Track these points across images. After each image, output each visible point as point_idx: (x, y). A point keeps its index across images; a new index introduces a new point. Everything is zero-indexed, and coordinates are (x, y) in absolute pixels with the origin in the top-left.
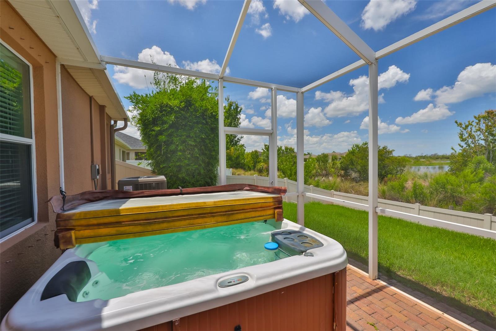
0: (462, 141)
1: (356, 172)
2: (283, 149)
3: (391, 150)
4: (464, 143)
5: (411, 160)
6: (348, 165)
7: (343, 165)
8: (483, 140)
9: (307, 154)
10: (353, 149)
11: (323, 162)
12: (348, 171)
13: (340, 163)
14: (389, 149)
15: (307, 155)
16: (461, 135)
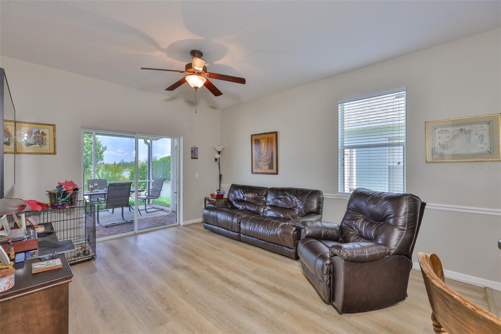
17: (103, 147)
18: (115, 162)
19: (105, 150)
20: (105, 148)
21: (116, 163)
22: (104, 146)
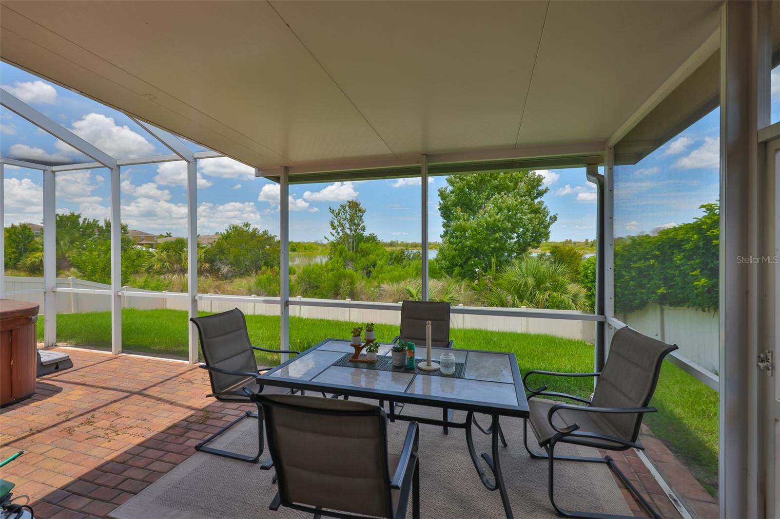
0: (333, 229)
1: (226, 265)
2: (100, 225)
3: (272, 235)
4: (335, 231)
5: (319, 247)
6: (215, 255)
7: (208, 255)
8: (348, 228)
9: (166, 235)
10: (228, 232)
11: (175, 250)
12: (215, 264)
13: (204, 253)
14: (271, 235)
15: (166, 237)
16: (332, 224)
17: (551, 217)
18: (587, 240)
19: (553, 222)
20: (554, 219)
21: (589, 241)
22: (552, 214)
